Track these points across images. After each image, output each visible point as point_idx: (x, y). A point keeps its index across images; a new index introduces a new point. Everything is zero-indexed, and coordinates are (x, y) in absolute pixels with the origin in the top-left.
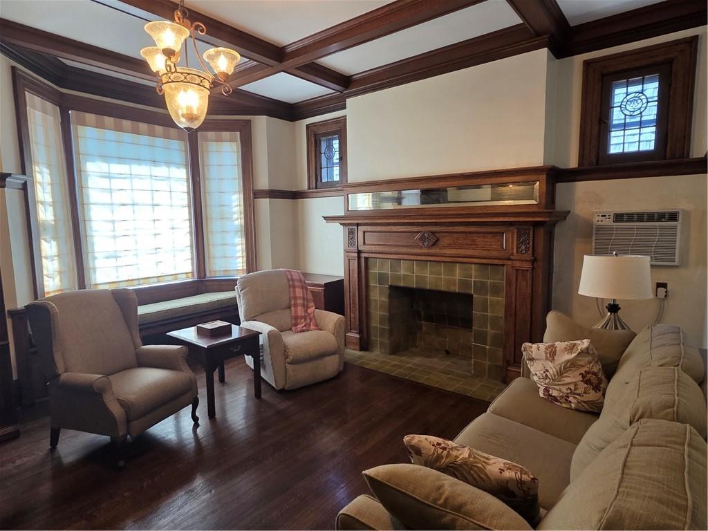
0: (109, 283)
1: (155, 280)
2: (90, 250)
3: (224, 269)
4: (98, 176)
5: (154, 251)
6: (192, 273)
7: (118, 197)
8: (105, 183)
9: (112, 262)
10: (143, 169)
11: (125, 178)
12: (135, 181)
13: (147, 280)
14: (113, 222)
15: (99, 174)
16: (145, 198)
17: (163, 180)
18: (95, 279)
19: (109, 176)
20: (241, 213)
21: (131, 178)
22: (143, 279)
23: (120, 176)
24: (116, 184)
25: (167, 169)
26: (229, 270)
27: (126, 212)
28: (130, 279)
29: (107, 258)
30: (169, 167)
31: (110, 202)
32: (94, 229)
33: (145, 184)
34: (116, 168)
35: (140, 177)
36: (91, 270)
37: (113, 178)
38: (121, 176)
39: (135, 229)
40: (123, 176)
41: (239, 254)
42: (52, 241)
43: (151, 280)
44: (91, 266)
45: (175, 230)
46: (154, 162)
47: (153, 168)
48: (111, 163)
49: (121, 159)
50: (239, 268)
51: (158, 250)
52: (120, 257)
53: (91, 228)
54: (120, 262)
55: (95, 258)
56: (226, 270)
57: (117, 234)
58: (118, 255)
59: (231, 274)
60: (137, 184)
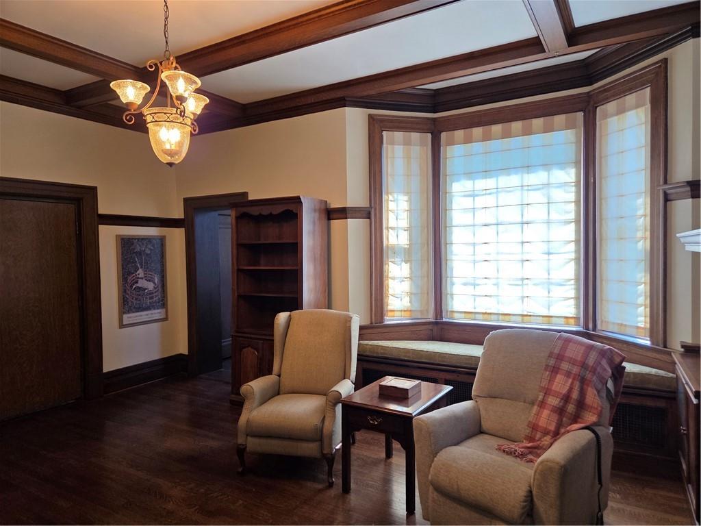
0: (465, 312)
1: (519, 318)
2: (449, 274)
3: (620, 322)
4: (462, 196)
5: (520, 283)
6: (577, 319)
7: (482, 217)
8: (468, 203)
9: (470, 289)
10: (513, 180)
11: (490, 194)
12: (502, 196)
13: (507, 317)
14: (474, 244)
15: (463, 194)
16: (513, 215)
17: (539, 189)
18: (452, 306)
19: (473, 195)
20: (646, 230)
21: (497, 193)
22: (502, 314)
23: (484, 192)
24: (480, 201)
25: (546, 174)
26: (625, 325)
27: (488, 234)
28: (488, 311)
29: (465, 284)
30: (548, 171)
31: (471, 223)
32: (454, 253)
33: (515, 198)
34: (481, 184)
35: (507, 190)
36: (448, 295)
37: (477, 195)
38: (486, 192)
39: (498, 253)
40: (488, 192)
41: (641, 300)
42: (403, 263)
43: (513, 318)
44: (449, 292)
45: (551, 256)
46: (528, 168)
47: (526, 176)
48: (477, 178)
49: (487, 173)
50: (639, 325)
51: (525, 282)
52: (478, 285)
53: (452, 252)
54: (479, 291)
55: (453, 284)
56: (622, 325)
57: (477, 258)
58: (477, 282)
59: (629, 331)
60: (504, 198)
